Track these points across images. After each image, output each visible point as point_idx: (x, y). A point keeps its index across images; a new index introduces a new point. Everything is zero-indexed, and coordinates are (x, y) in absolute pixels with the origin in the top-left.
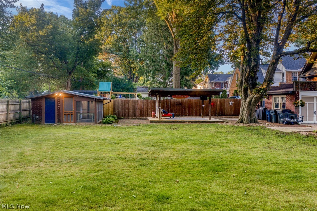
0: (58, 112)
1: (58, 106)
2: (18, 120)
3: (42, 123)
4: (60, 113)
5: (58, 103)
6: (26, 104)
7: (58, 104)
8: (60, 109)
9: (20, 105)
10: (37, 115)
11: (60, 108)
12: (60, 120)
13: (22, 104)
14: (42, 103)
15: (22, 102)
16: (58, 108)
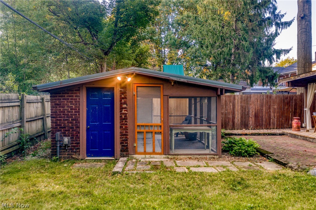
0: (121, 127)
1: (121, 108)
2: (15, 148)
3: (80, 157)
4: (126, 128)
5: (121, 101)
6: (35, 105)
7: (121, 104)
8: (126, 118)
9: (21, 107)
10: (65, 136)
11: (126, 116)
12: (127, 148)
13: (26, 106)
14: (78, 103)
15: (25, 102)
16: (121, 117)
